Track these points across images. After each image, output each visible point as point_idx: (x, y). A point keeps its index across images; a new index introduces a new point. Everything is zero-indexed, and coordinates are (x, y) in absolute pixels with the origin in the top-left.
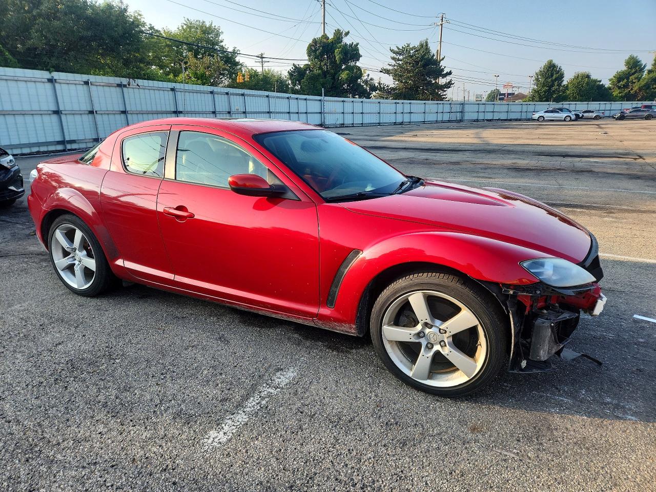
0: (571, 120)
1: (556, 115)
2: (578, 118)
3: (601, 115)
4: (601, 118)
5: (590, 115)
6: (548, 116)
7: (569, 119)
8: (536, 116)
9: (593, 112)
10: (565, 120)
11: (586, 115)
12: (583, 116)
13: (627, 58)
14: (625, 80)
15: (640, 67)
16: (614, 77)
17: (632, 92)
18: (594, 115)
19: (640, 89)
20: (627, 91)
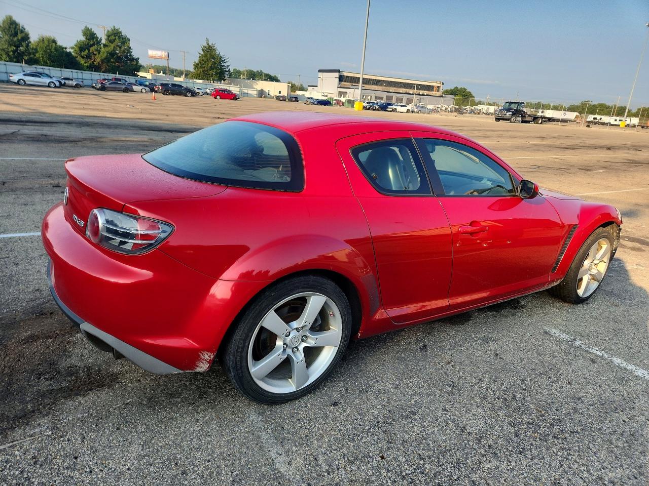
0: (56, 87)
1: (37, 79)
2: (62, 85)
3: (81, 83)
4: (81, 87)
5: (70, 82)
6: (29, 79)
7: (53, 85)
8: (15, 78)
9: (72, 80)
10: (49, 86)
11: (67, 82)
12: (65, 83)
13: (83, 29)
14: (87, 51)
15: (97, 40)
16: (76, 45)
17: (95, 63)
18: (74, 83)
19: (102, 61)
20: (90, 61)
